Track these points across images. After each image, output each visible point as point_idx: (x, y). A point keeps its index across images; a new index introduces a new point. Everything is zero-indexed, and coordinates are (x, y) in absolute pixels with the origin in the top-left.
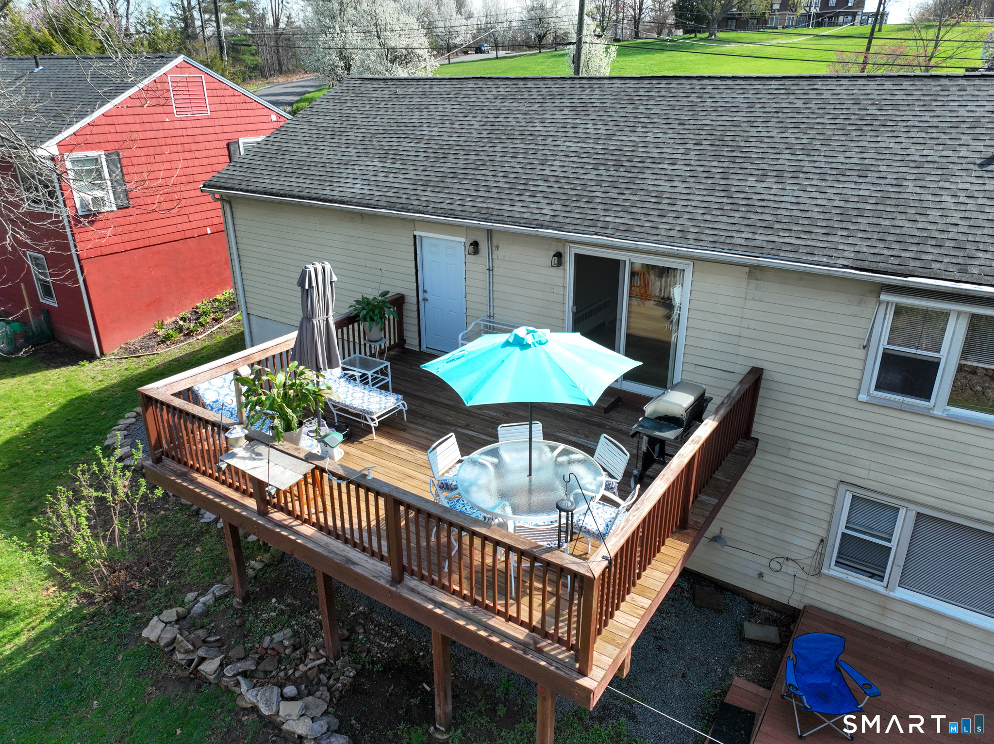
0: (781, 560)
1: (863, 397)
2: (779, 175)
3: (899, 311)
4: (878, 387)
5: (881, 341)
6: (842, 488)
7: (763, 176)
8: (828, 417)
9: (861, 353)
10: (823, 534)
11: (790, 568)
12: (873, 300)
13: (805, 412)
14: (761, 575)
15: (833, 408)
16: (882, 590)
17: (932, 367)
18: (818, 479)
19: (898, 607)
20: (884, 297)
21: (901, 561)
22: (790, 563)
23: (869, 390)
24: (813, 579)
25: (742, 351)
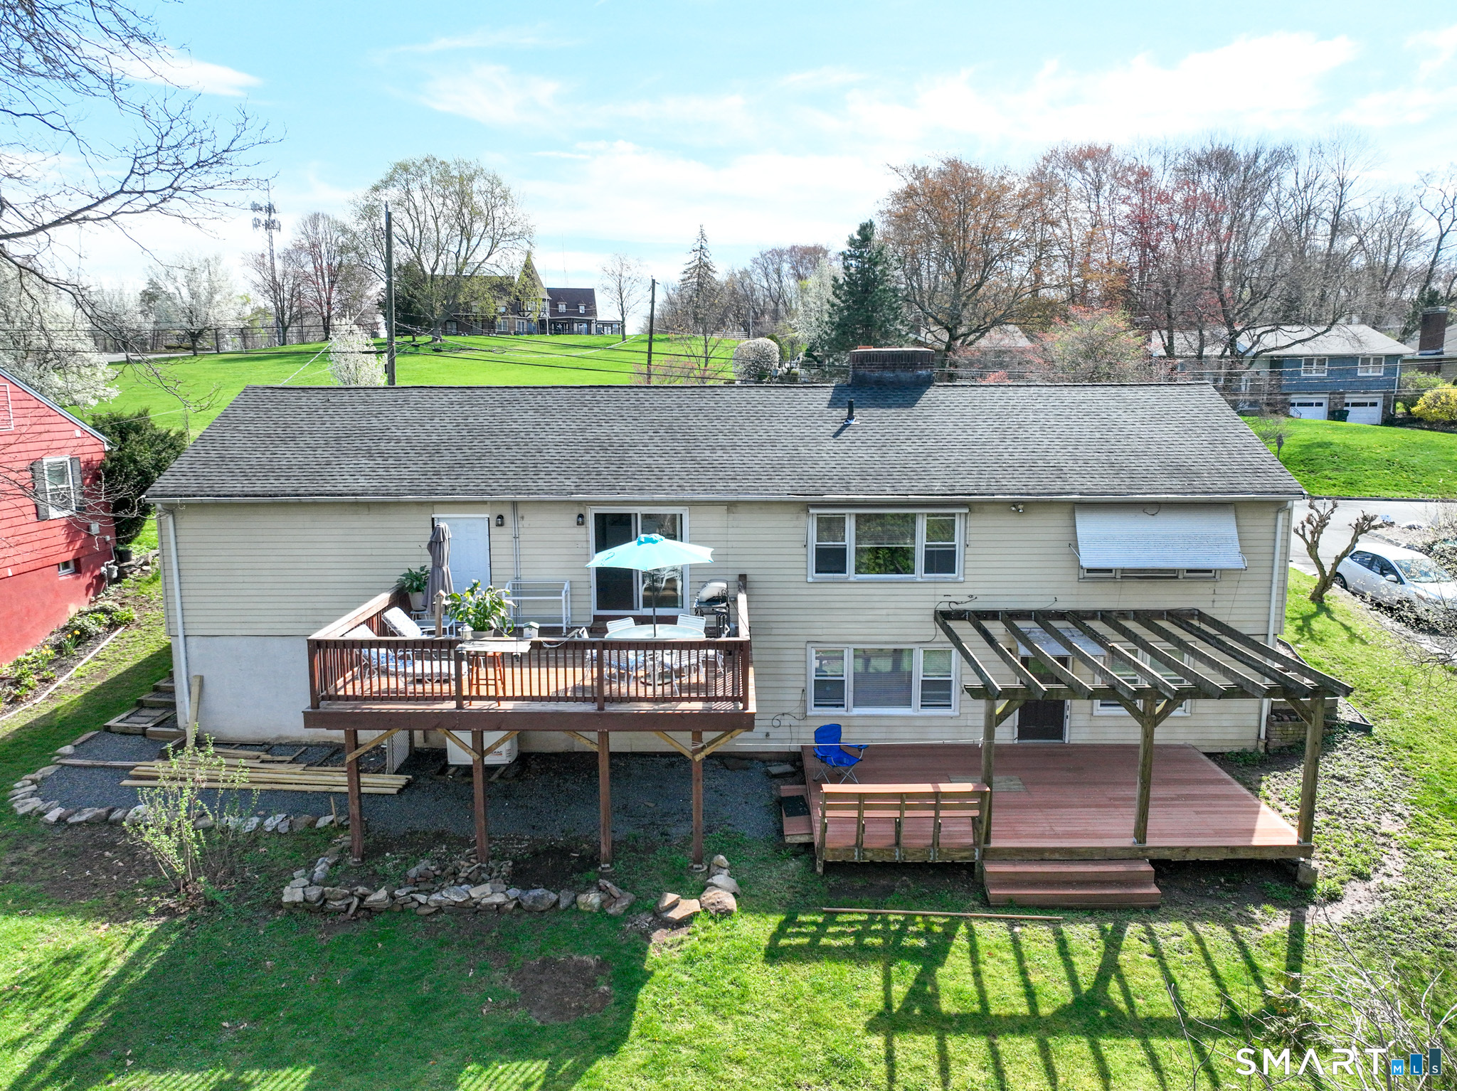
0: (779, 717)
1: (810, 579)
2: (723, 448)
3: (820, 520)
4: (817, 572)
5: (813, 542)
6: (809, 646)
7: (713, 450)
8: (793, 598)
9: (803, 551)
10: (803, 685)
11: (786, 721)
12: (803, 516)
13: (777, 598)
14: (767, 735)
15: (792, 591)
16: (845, 714)
17: (842, 551)
18: (792, 645)
19: (856, 722)
20: (812, 511)
21: (851, 688)
22: (786, 716)
23: (812, 575)
24: (802, 723)
25: (731, 565)
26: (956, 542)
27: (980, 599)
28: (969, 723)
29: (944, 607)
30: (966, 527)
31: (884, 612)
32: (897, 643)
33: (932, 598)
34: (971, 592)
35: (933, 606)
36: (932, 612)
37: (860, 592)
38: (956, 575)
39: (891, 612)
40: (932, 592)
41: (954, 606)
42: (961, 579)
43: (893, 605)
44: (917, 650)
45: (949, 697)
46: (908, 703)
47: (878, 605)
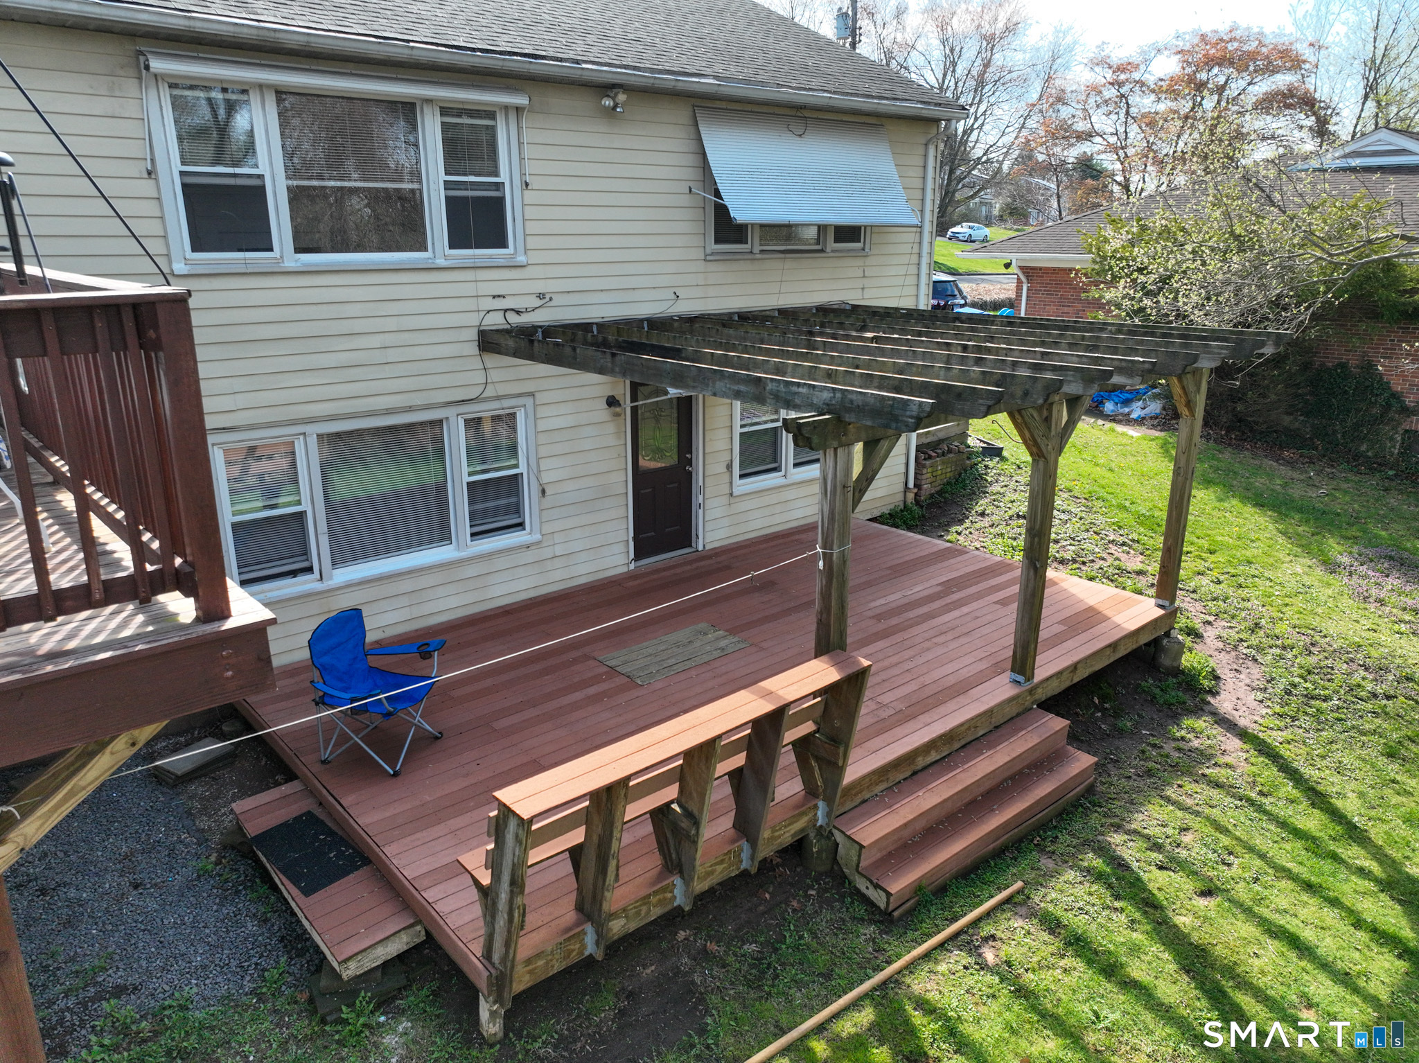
1: (179, 268)
4: (194, 247)
9: (149, 186)
12: (129, 83)
21: (322, 524)
23: (184, 252)
26: (504, 177)
27: (558, 300)
28: (559, 550)
29: (495, 321)
30: (520, 143)
31: (375, 341)
32: (410, 409)
33: (470, 304)
34: (540, 287)
35: (474, 320)
36: (473, 335)
37: (314, 295)
38: (510, 250)
39: (390, 339)
40: (469, 289)
41: (514, 319)
42: (521, 259)
43: (392, 324)
44: (452, 420)
45: (517, 509)
46: (443, 534)
47: (358, 326)
